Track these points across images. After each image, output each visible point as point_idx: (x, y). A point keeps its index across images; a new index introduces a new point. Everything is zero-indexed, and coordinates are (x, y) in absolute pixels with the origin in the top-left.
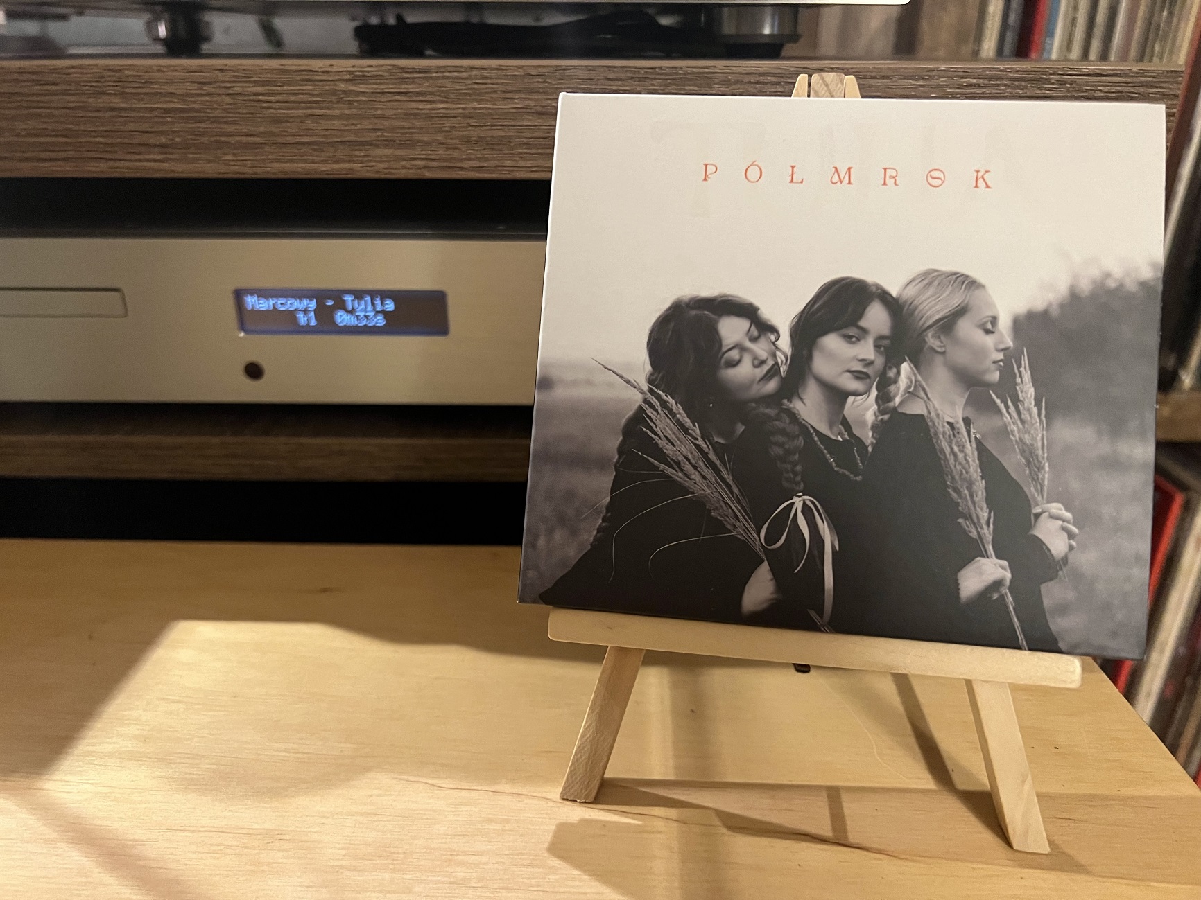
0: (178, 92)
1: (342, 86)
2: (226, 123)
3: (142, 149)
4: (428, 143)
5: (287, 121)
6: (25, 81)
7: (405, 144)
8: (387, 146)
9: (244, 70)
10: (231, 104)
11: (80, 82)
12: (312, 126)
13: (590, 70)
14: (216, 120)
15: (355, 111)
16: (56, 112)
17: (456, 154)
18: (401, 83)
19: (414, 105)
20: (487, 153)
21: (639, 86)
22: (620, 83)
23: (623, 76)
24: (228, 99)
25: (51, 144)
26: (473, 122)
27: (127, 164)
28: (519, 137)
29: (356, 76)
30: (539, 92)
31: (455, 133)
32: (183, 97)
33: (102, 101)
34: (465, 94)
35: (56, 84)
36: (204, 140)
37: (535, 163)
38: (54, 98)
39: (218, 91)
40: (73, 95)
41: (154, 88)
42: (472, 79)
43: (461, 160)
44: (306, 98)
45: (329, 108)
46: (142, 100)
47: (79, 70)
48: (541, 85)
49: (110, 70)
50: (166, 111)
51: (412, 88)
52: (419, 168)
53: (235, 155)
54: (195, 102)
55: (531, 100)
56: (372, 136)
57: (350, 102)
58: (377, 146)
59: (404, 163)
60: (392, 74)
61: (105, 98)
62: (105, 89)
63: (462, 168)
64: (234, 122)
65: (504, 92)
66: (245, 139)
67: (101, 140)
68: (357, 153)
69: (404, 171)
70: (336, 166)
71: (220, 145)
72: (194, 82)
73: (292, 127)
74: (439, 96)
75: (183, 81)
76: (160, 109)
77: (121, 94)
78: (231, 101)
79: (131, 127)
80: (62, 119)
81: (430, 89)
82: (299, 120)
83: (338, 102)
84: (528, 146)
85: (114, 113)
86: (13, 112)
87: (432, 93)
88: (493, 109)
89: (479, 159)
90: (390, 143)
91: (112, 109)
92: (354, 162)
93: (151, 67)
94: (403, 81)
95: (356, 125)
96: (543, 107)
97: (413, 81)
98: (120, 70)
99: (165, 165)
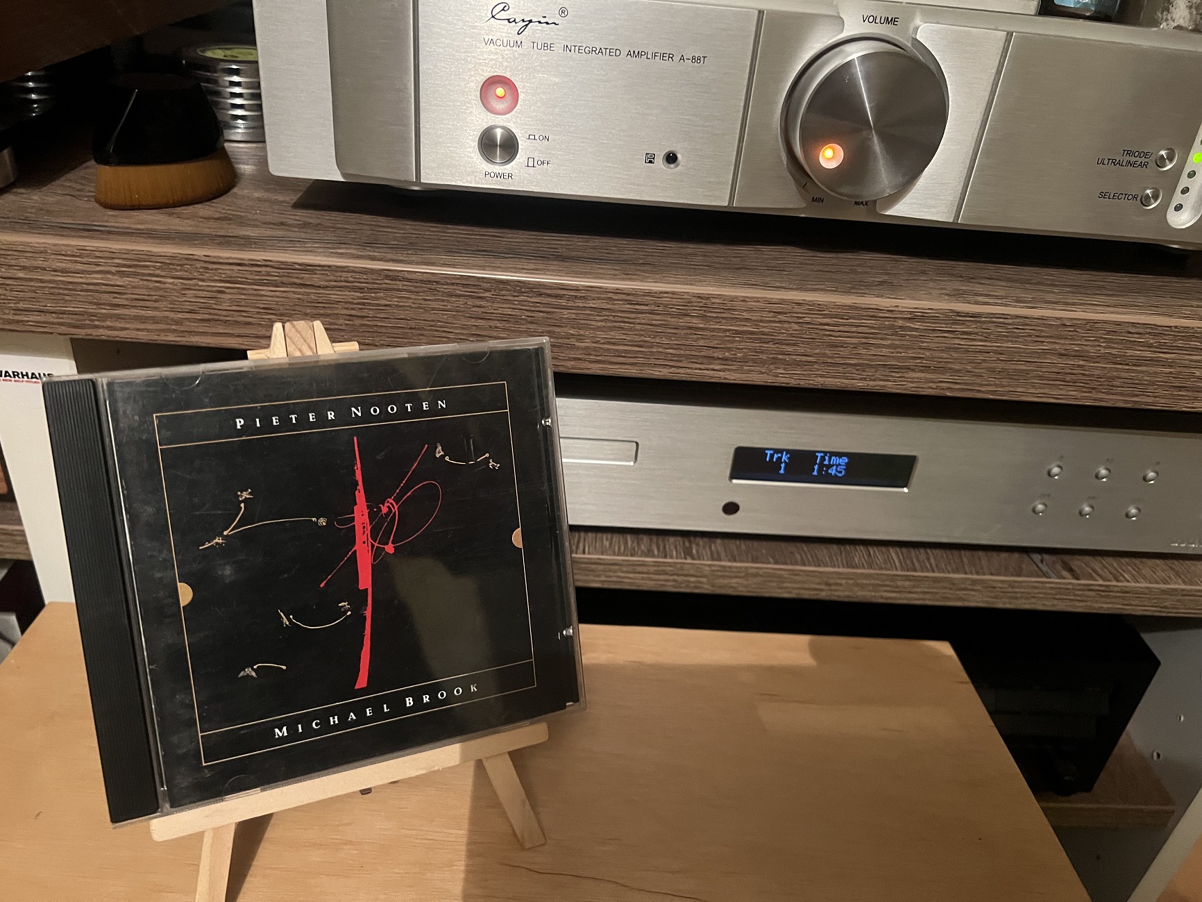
0: (753, 318)
1: (900, 323)
2: (788, 344)
3: (705, 361)
4: (958, 371)
5: (842, 347)
6: (619, 300)
7: (936, 370)
8: (922, 371)
9: (819, 305)
10: (796, 330)
11: (668, 304)
12: (863, 351)
13: (1117, 325)
14: (780, 343)
15: (905, 343)
16: (638, 327)
17: (979, 381)
18: (952, 324)
19: (957, 341)
20: (1005, 382)
21: (1153, 339)
22: (1137, 336)
23: (1141, 331)
24: (796, 327)
25: (625, 351)
26: (1002, 357)
27: (688, 371)
28: (1037, 371)
29: (916, 315)
30: (1066, 338)
31: (984, 365)
32: (756, 323)
33: (683, 322)
34: (1004, 336)
35: (647, 305)
36: (764, 357)
37: (1042, 391)
38: (640, 315)
39: (789, 320)
40: (659, 314)
41: (733, 314)
42: (1013, 325)
43: (982, 385)
44: (865, 330)
45: (882, 339)
46: (720, 322)
47: (670, 295)
48: (1071, 333)
49: (699, 297)
50: (737, 332)
51: (959, 328)
52: (943, 389)
53: (784, 369)
54: (764, 327)
55: (1058, 343)
56: (911, 363)
57: (902, 336)
58: (913, 370)
59: (931, 384)
60: (947, 316)
61: (687, 319)
62: (689, 312)
63: (979, 391)
64: (794, 345)
65: (1037, 336)
66: (799, 358)
67: (671, 351)
68: (894, 374)
69: (930, 390)
70: (871, 383)
71: (775, 361)
72: (771, 312)
73: (844, 352)
74: (980, 335)
75: (762, 310)
76: (733, 330)
77: (703, 317)
78: (799, 328)
79: (701, 343)
80: (642, 333)
81: (975, 330)
82: (852, 346)
83: (892, 335)
84: (1041, 378)
85: (689, 331)
86: (600, 324)
87: (976, 334)
88: (1024, 349)
89: (996, 385)
90: (926, 369)
91: (690, 328)
92: (889, 381)
93: (737, 297)
94: (956, 322)
95: (901, 353)
96: (1066, 350)
97: (963, 323)
98: (708, 298)
99: (722, 373)
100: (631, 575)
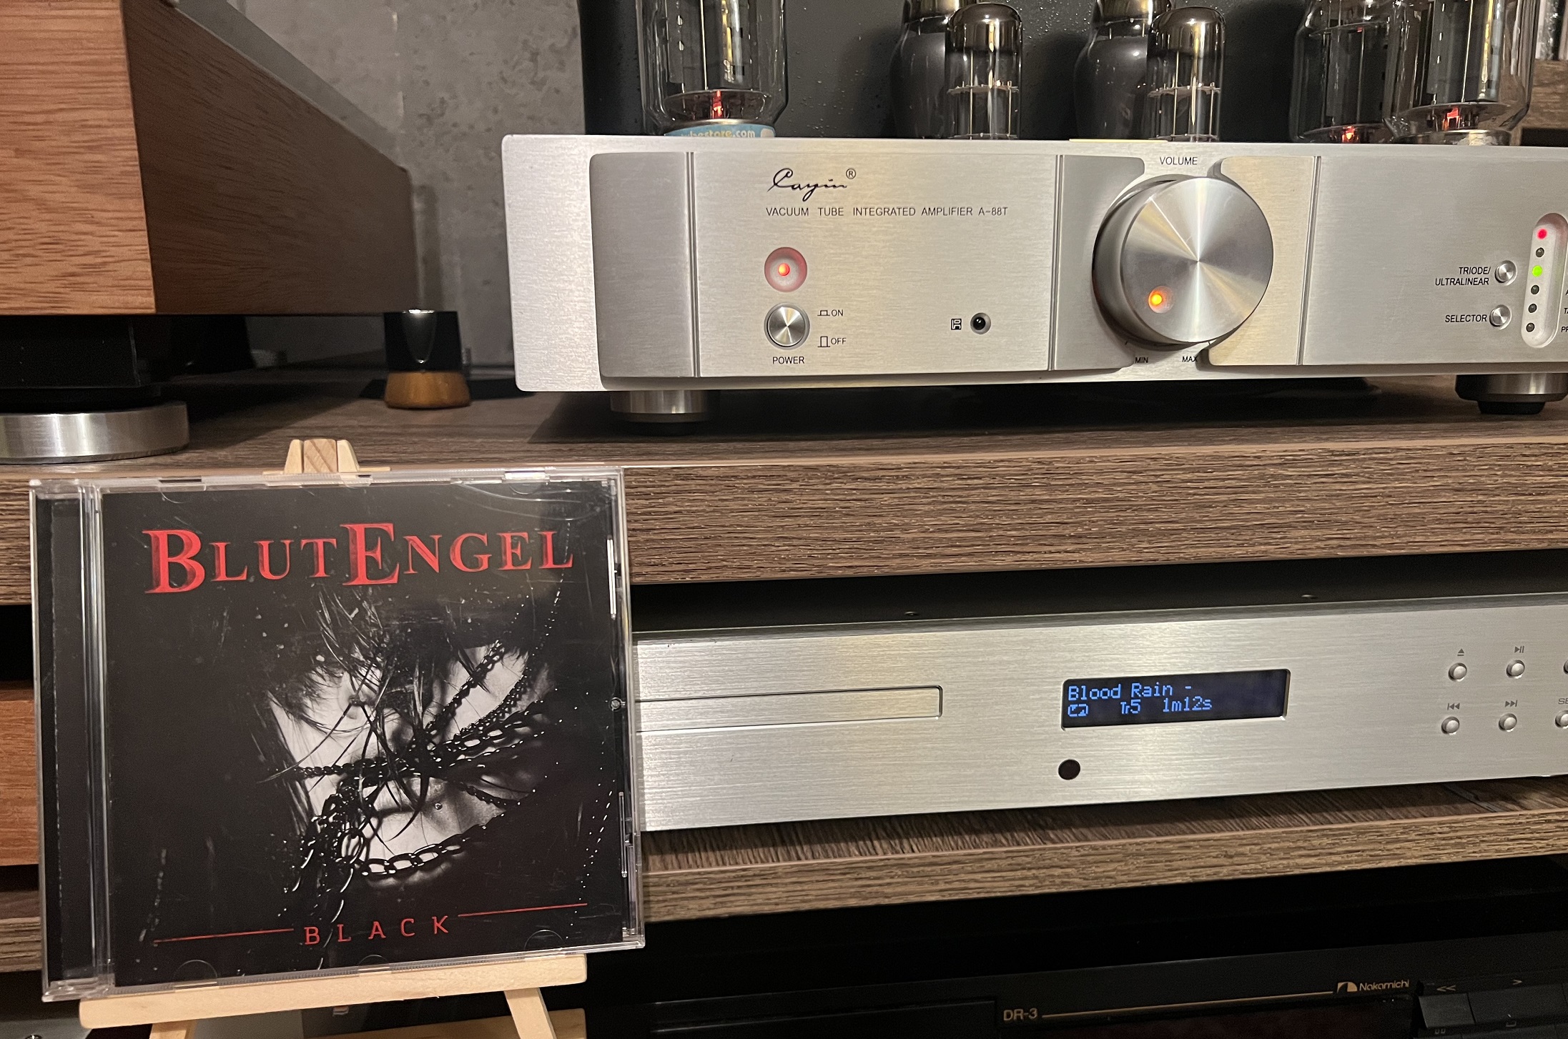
0: (1106, 482)
1: (1271, 470)
2: (1149, 510)
3: (1055, 541)
4: (1345, 523)
5: (1210, 507)
6: (947, 476)
7: (1323, 524)
8: (1305, 528)
9: (1177, 458)
10: (1156, 492)
11: (1005, 475)
12: (1236, 510)
13: (1508, 447)
14: (1139, 509)
15: (1279, 494)
16: (973, 507)
17: (1370, 532)
18: (1329, 465)
19: (1338, 486)
20: (1401, 531)
21: (1551, 460)
22: (1533, 458)
23: (1537, 452)
24: (1154, 487)
25: (960, 539)
26: (1391, 501)
27: (1036, 556)
28: (1433, 513)
29: (1287, 460)
30: (1457, 470)
31: (1374, 512)
32: (1108, 488)
33: (1023, 495)
34: (1388, 474)
35: (980, 478)
36: (1124, 529)
37: (1444, 538)
38: (973, 492)
39: (1145, 479)
40: (995, 488)
41: (1081, 479)
42: (1397, 459)
43: (1375, 538)
44: (1233, 483)
45: (1254, 492)
46: (1067, 491)
47: (1007, 464)
48: (1461, 463)
49: (1039, 462)
50: (1089, 501)
51: (1336, 470)
52: (1333, 548)
53: (1149, 542)
54: (1120, 491)
55: (1450, 477)
56: (1291, 519)
57: (1276, 486)
58: (1295, 528)
59: (1318, 543)
60: (1321, 457)
61: (1028, 491)
62: (1030, 481)
63: (1374, 546)
64: (1156, 510)
65: (1425, 470)
66: (1162, 526)
67: (1013, 533)
68: (1274, 535)
69: (1319, 551)
70: (1250, 549)
71: (1136, 533)
72: (1125, 472)
73: (1214, 513)
74: (1363, 476)
75: (1114, 471)
76: (1083, 499)
77: (1046, 486)
78: (1158, 489)
79: (1048, 518)
80: (977, 513)
81: (1355, 471)
82: (1222, 505)
83: (1265, 486)
84: (1439, 521)
85: (1031, 506)
86: (926, 508)
87: (1357, 475)
88: (1413, 487)
89: (1392, 536)
90: (1309, 524)
91: (1033, 502)
92: (1269, 544)
93: (1083, 458)
94: (1332, 463)
95: (1278, 508)
96: (1460, 483)
97: (1340, 463)
98: (1051, 462)
99: (1076, 555)
100: (978, 876)
